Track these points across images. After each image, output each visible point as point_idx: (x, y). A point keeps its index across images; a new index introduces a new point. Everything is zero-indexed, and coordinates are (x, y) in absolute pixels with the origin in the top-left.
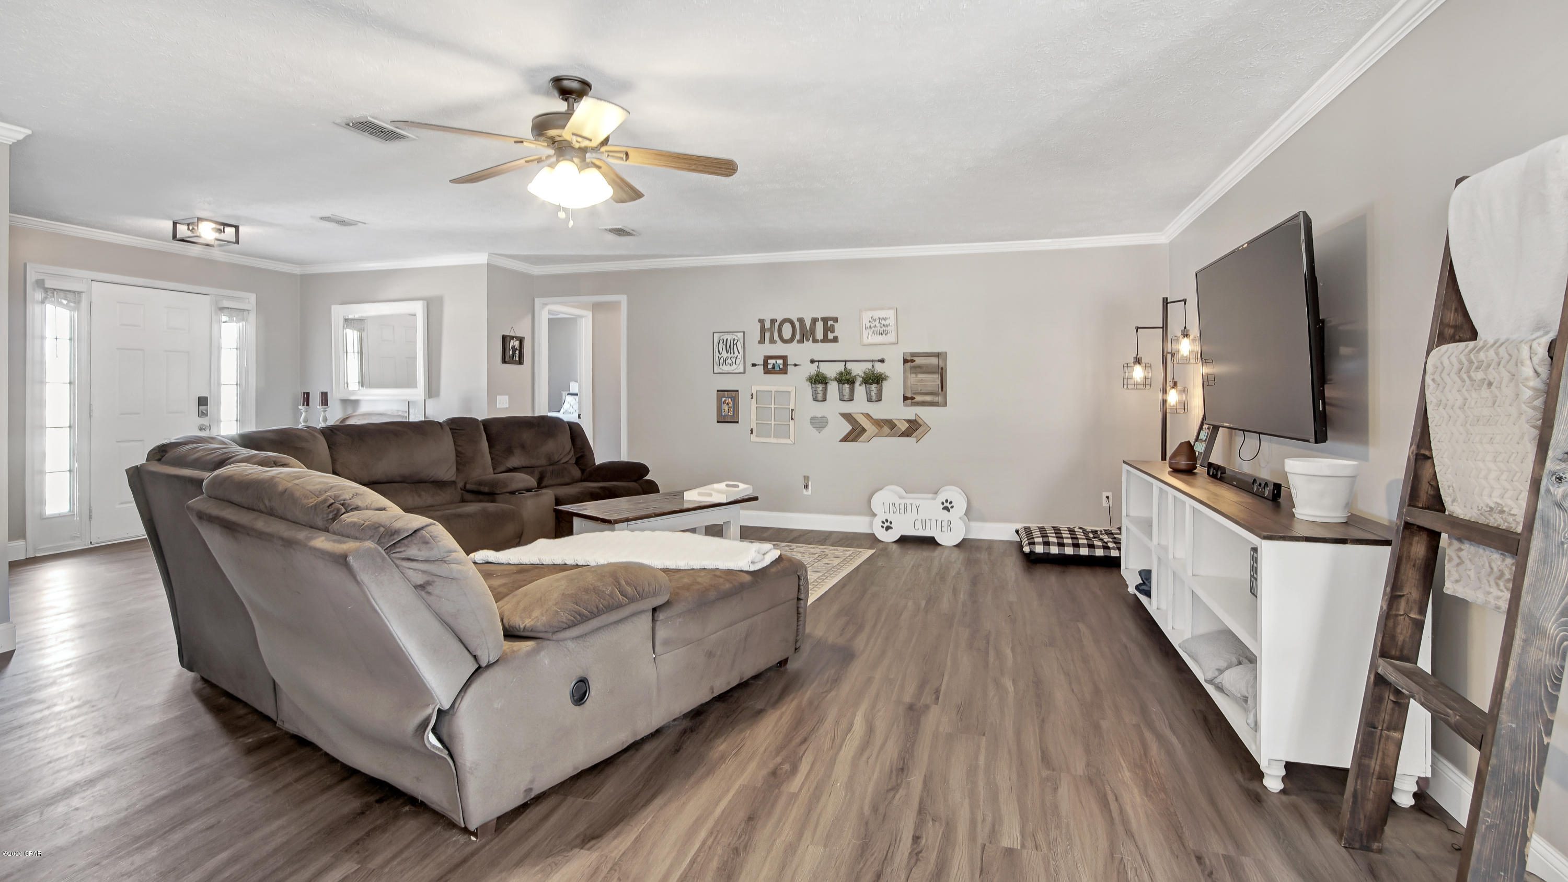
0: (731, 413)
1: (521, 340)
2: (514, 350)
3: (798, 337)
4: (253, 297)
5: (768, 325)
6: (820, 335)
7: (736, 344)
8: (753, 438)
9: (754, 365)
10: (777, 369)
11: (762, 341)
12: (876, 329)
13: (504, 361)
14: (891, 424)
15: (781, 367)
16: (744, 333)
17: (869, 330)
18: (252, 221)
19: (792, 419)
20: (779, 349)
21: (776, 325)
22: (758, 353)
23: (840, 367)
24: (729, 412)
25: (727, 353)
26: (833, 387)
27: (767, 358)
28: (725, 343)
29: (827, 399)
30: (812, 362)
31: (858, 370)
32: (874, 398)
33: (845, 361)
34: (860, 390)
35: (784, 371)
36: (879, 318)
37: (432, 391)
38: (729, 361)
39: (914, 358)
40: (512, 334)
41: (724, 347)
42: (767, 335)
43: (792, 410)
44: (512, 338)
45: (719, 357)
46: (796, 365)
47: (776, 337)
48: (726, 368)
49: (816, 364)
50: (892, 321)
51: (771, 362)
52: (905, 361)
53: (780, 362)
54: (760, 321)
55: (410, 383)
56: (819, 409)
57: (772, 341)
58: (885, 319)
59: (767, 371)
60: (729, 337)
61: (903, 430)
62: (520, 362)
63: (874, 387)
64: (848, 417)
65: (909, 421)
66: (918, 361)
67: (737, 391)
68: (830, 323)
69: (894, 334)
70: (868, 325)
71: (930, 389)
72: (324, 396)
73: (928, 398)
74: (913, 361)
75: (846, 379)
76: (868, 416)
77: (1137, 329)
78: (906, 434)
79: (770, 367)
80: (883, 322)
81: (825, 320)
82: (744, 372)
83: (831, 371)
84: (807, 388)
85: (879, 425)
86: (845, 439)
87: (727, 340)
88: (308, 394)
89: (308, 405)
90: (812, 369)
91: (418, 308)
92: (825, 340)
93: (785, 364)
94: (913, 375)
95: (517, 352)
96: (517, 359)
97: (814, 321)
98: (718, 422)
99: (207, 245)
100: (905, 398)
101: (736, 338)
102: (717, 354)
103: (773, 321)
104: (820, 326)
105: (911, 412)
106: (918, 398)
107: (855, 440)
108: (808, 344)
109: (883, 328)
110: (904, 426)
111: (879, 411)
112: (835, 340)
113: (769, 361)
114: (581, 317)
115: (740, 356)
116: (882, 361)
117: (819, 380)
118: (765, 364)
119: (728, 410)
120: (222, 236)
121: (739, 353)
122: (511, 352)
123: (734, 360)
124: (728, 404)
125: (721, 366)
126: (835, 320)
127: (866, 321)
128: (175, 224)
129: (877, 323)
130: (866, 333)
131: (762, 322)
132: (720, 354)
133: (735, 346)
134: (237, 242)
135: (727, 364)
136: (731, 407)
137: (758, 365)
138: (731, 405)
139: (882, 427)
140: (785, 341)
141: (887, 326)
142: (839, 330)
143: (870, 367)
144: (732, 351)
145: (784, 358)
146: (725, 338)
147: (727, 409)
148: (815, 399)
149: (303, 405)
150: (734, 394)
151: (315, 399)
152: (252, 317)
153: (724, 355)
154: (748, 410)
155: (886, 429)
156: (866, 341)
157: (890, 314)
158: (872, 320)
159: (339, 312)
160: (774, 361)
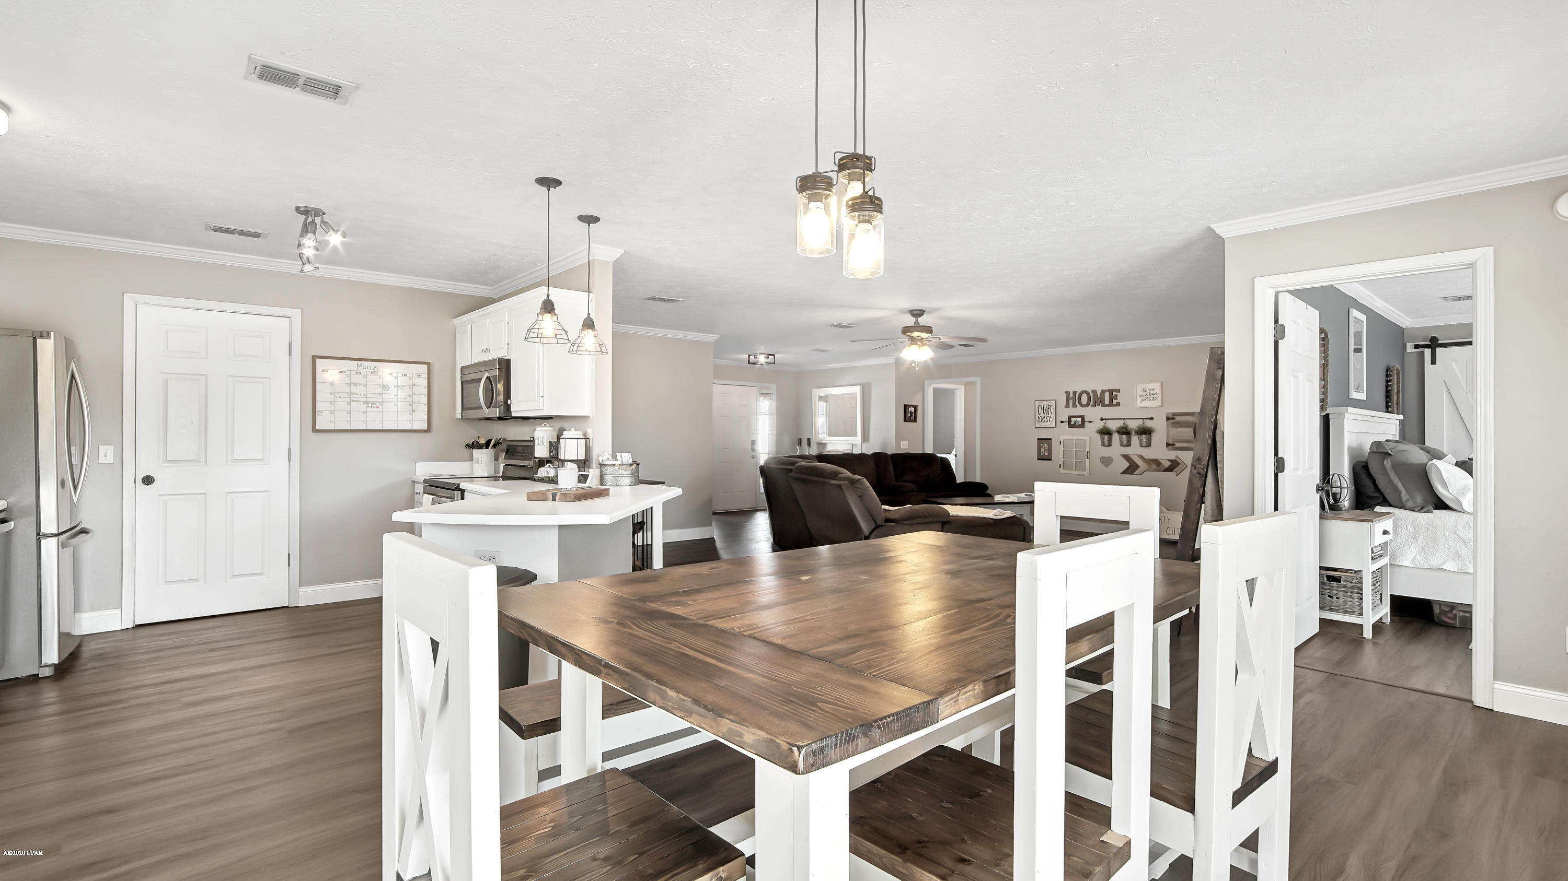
0: (1046, 454)
1: (915, 407)
2: (911, 413)
3: (1092, 403)
4: (774, 386)
5: (1071, 395)
6: (1107, 401)
8: (1061, 470)
9: (1062, 422)
10: (1077, 424)
11: (1067, 406)
12: (1146, 397)
13: (905, 420)
14: (1157, 462)
15: (1080, 423)
16: (1056, 401)
17: (1142, 398)
18: (782, 352)
19: (1088, 458)
20: (1079, 411)
21: (1077, 395)
22: (1064, 414)
23: (1120, 424)
25: (1044, 414)
26: (1116, 437)
27: (1070, 417)
28: (1042, 408)
29: (1112, 444)
30: (1102, 419)
31: (1133, 425)
32: (1144, 444)
33: (1124, 419)
34: (1135, 439)
35: (1082, 425)
36: (1149, 389)
37: (865, 438)
38: (1045, 419)
39: (1175, 417)
40: (911, 404)
41: (1042, 410)
42: (1071, 402)
43: (1088, 452)
44: (910, 406)
45: (1038, 417)
46: (1090, 422)
47: (1077, 403)
48: (1043, 424)
49: (1104, 421)
50: (1158, 391)
52: (1168, 419)
53: (1080, 420)
54: (1066, 392)
55: (853, 434)
56: (1106, 452)
57: (1074, 406)
58: (1153, 390)
59: (1070, 426)
60: (1045, 404)
61: (1167, 466)
62: (915, 420)
63: (1144, 437)
64: (1126, 457)
65: (1170, 461)
66: (1178, 418)
67: (1051, 439)
68: (1114, 393)
69: (1159, 399)
70: (1141, 394)
71: (1186, 438)
72: (809, 440)
73: (1185, 445)
74: (1173, 419)
75: (1125, 432)
76: (1141, 457)
78: (1169, 469)
79: (1072, 423)
80: (1152, 392)
81: (1111, 391)
82: (1056, 427)
83: (1113, 426)
84: (1098, 437)
85: (1149, 463)
86: (1124, 472)
88: (801, 439)
89: (801, 445)
90: (1101, 425)
91: (857, 390)
92: (1111, 404)
93: (1083, 421)
94: (1174, 429)
95: (913, 414)
96: (913, 419)
97: (1103, 392)
98: (1038, 459)
100: (1168, 445)
101: (1050, 404)
102: (1037, 414)
103: (1075, 393)
104: (1107, 395)
105: (1173, 455)
106: (1178, 445)
107: (1132, 473)
108: (1099, 408)
109: (1152, 396)
110: (1167, 464)
111: (1149, 453)
112: (1118, 404)
113: (1072, 419)
114: (958, 389)
115: (1053, 416)
116: (1152, 419)
117: (1105, 432)
118: (1070, 421)
121: (1052, 414)
122: (909, 415)
123: (1048, 419)
124: (1044, 448)
125: (1040, 423)
126: (1118, 391)
127: (1139, 392)
128: (749, 356)
129: (1147, 392)
130: (1139, 400)
131: (1068, 393)
132: (1040, 415)
133: (1049, 409)
134: (775, 363)
135: (1044, 421)
136: (1047, 450)
137: (1065, 422)
138: (1047, 448)
139: (1151, 465)
140: (1083, 406)
141: (1155, 394)
142: (1121, 398)
143: (1142, 423)
144: (1047, 413)
145: (1082, 417)
146: (1042, 404)
147: (1044, 452)
148: (1103, 445)
149: (798, 445)
150: (1048, 441)
151: (804, 442)
152: (774, 397)
153: (1042, 415)
154: (1058, 452)
155: (1154, 466)
156: (1139, 405)
157: (1157, 387)
158: (1144, 390)
159: (817, 392)
160: (1075, 419)
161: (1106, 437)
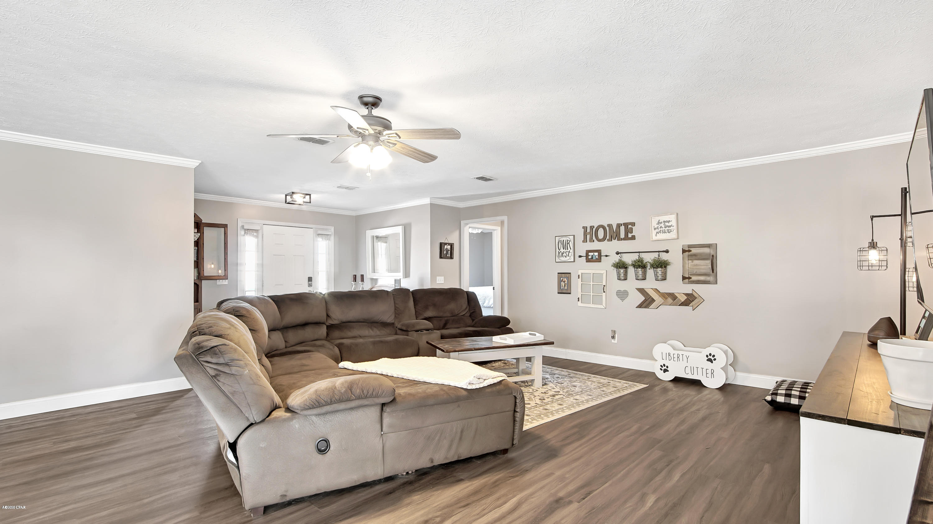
0: (566, 288)
1: (452, 245)
2: (447, 250)
3: (608, 238)
4: (332, 229)
5: (588, 230)
6: (622, 235)
7: (569, 243)
8: (579, 304)
9: (580, 256)
10: (594, 258)
11: (585, 241)
12: (662, 229)
13: (441, 257)
14: (673, 296)
15: (597, 257)
16: (574, 236)
17: (657, 230)
18: (316, 192)
19: (604, 292)
20: (596, 245)
21: (594, 230)
22: (582, 248)
23: (635, 257)
24: (565, 287)
25: (564, 249)
26: (631, 270)
27: (588, 252)
28: (562, 243)
29: (628, 278)
30: (618, 253)
31: (648, 258)
32: (660, 277)
33: (639, 252)
34: (650, 272)
35: (599, 260)
36: (664, 222)
37: (407, 275)
38: (565, 254)
39: (691, 249)
40: (446, 242)
41: (562, 245)
42: (588, 237)
43: (604, 286)
44: (446, 244)
45: (559, 252)
46: (606, 256)
47: (594, 238)
48: (563, 259)
49: (620, 255)
50: (674, 223)
51: (590, 254)
52: (684, 251)
53: (596, 254)
54: (583, 227)
55: (397, 271)
56: (622, 286)
57: (592, 240)
58: (669, 222)
59: (588, 260)
60: (565, 239)
61: (683, 301)
62: (451, 257)
63: (659, 270)
64: (642, 291)
65: (687, 295)
66: (694, 251)
67: (570, 273)
68: (630, 226)
69: (675, 231)
70: (656, 226)
71: (703, 271)
72: (362, 276)
73: (702, 278)
74: (690, 251)
75: (640, 265)
76: (656, 290)
77: (872, 217)
78: (686, 303)
79: (590, 257)
80: (667, 224)
81: (626, 225)
82: (574, 261)
83: (629, 259)
84: (614, 272)
85: (665, 297)
86: (640, 306)
87: (563, 240)
88: (356, 275)
89: (355, 281)
90: (616, 258)
91: (399, 230)
92: (626, 238)
93: (600, 255)
94: (690, 261)
95: (449, 252)
96: (449, 256)
97: (619, 226)
98: (558, 293)
99: (300, 205)
100: (684, 278)
101: (569, 240)
102: (557, 250)
103: (592, 228)
104: (622, 228)
105: (689, 288)
106: (694, 278)
107: (647, 307)
108: (615, 242)
109: (668, 228)
110: (683, 298)
111: (664, 287)
112: (633, 238)
114: (494, 230)
115: (572, 251)
116: (667, 252)
117: (621, 266)
118: (587, 255)
119: (565, 285)
120: (305, 200)
121: (571, 249)
122: (445, 252)
123: (567, 253)
124: (564, 282)
125: (560, 258)
126: (633, 224)
127: (655, 224)
128: (286, 196)
129: (662, 225)
130: (654, 232)
131: (585, 228)
132: (560, 250)
133: (568, 244)
134: (310, 202)
135: (563, 256)
136: (566, 284)
137: (583, 256)
138: (566, 283)
139: (666, 299)
140: (599, 240)
141: (670, 226)
142: (636, 231)
143: (657, 256)
144: (566, 248)
145: (599, 251)
146: (562, 239)
147: (563, 285)
148: (619, 279)
149: (353, 281)
150: (568, 275)
151: (359, 278)
152: (332, 238)
153: (562, 250)
154: (576, 285)
155: (670, 300)
156: (655, 238)
157: (672, 218)
158: (659, 223)
159: (370, 233)
160: (592, 254)
161: (622, 271)
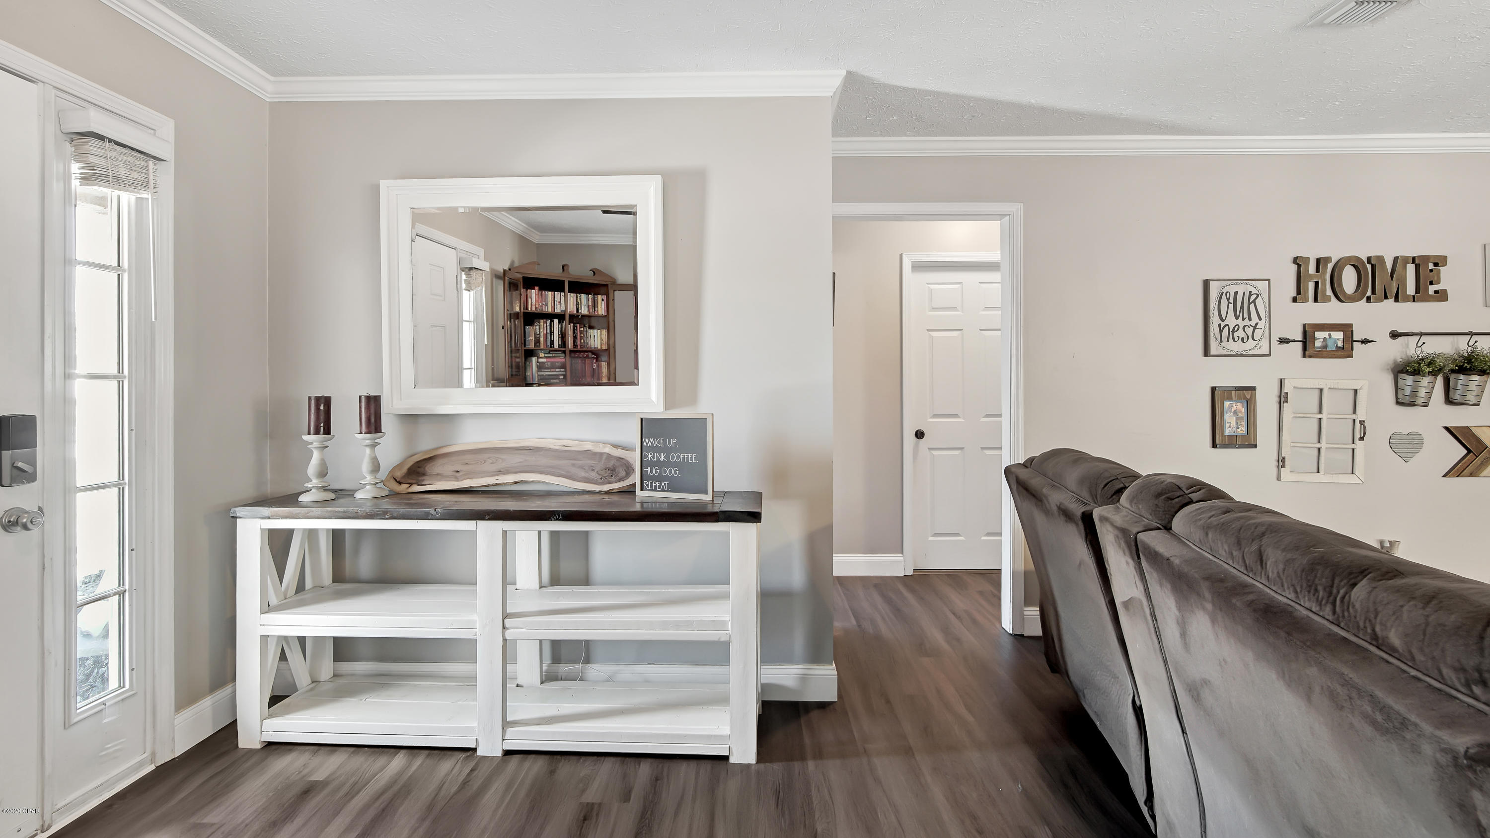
0: (1242, 430)
3: (1368, 291)
5: (1311, 269)
6: (1411, 289)
7: (1254, 301)
8: (1284, 474)
9: (1286, 341)
11: (1300, 297)
15: (1340, 344)
16: (1267, 282)
20: (1334, 311)
21: (1328, 268)
22: (1292, 318)
24: (1238, 428)
25: (1237, 318)
27: (1310, 329)
28: (1231, 300)
29: (1422, 401)
30: (1394, 335)
38: (1240, 333)
41: (1231, 306)
42: (1310, 287)
45: (1220, 325)
46: (1365, 342)
47: (1327, 291)
48: (1234, 347)
49: (1403, 339)
51: (1320, 335)
54: (1296, 260)
56: (1406, 420)
57: (1320, 298)
59: (1309, 353)
60: (1241, 289)
64: (1459, 433)
67: (1255, 389)
68: (1429, 265)
81: (1420, 261)
82: (1268, 354)
84: (1387, 385)
86: (1453, 472)
87: (1236, 293)
90: (1396, 349)
92: (1420, 295)
97: (1399, 261)
98: (1217, 445)
101: (1254, 291)
102: (1217, 320)
103: (1321, 262)
104: (1410, 270)
107: (1471, 473)
108: (1388, 304)
112: (1441, 296)
113: (1318, 334)
115: (1261, 324)
117: (1406, 369)
118: (1307, 339)
119: (1237, 423)
121: (1260, 319)
123: (1249, 331)
125: (1224, 343)
126: (1439, 259)
131: (1301, 262)
132: (1223, 321)
133: (1252, 306)
135: (1236, 339)
136: (1242, 419)
137: (1294, 341)
140: (1343, 298)
142: (1447, 279)
144: (1246, 316)
146: (1232, 289)
147: (1233, 423)
148: (1399, 402)
150: (1248, 394)
153: (1231, 321)
154: (1275, 422)
160: (1325, 334)
